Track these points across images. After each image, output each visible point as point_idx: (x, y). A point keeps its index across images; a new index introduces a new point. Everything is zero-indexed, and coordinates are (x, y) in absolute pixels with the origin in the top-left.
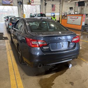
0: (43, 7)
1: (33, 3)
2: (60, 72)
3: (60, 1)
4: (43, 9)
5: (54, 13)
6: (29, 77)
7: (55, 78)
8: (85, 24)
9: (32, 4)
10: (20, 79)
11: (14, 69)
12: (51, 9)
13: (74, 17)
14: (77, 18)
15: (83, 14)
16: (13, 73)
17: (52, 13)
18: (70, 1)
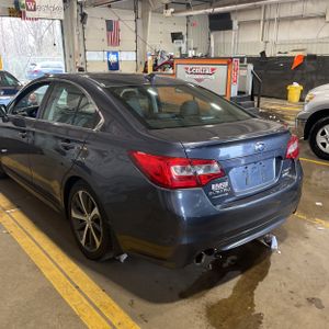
0: (72, 29)
1: (35, 10)
2: (253, 270)
3: (136, 10)
4: (76, 38)
5: (115, 53)
6: (158, 307)
7: (252, 294)
8: (239, 93)
9: (29, 14)
10: (131, 322)
11: (77, 287)
12: (106, 39)
13: (199, 68)
14: (213, 70)
15: (232, 58)
16: (85, 301)
17: (108, 53)
18: (172, 10)
